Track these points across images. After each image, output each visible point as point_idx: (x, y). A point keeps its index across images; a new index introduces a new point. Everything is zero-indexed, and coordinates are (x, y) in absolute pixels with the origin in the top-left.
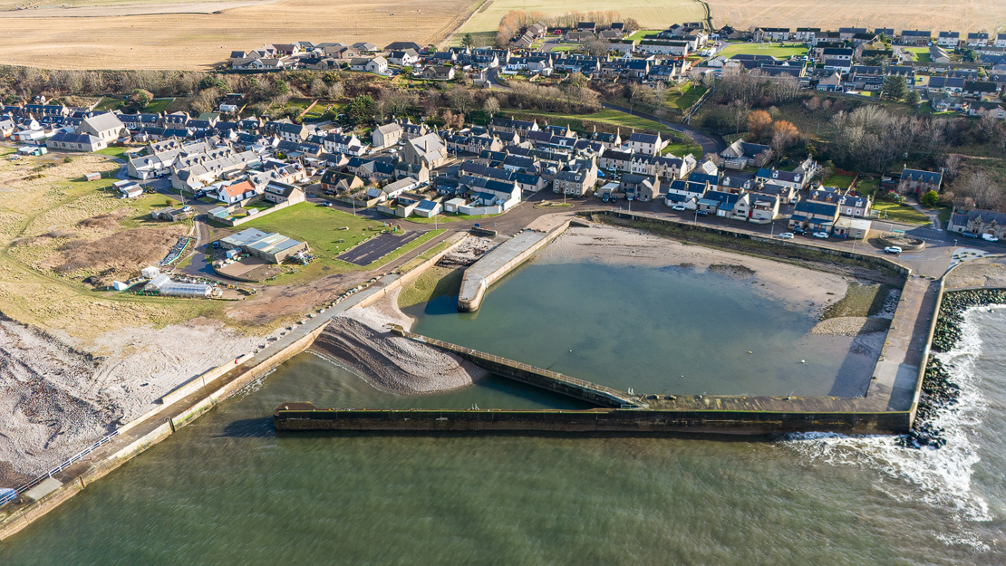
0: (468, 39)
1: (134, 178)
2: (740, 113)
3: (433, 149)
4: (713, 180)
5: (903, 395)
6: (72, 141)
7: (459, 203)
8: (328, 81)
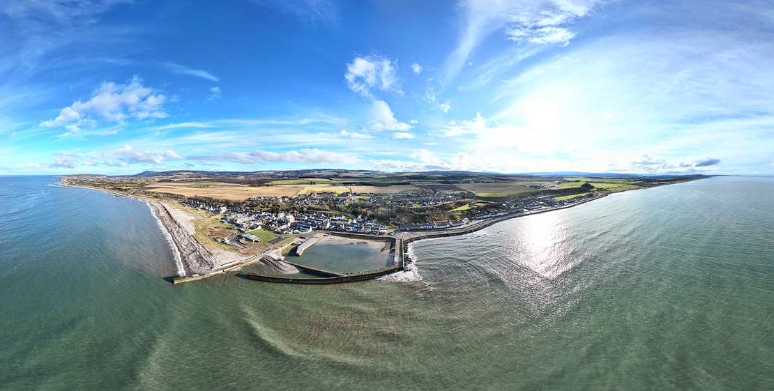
0: (299, 195)
1: (227, 220)
2: (360, 210)
3: (291, 219)
4: (356, 224)
5: (401, 263)
6: (217, 212)
7: (297, 231)
8: (269, 203)
